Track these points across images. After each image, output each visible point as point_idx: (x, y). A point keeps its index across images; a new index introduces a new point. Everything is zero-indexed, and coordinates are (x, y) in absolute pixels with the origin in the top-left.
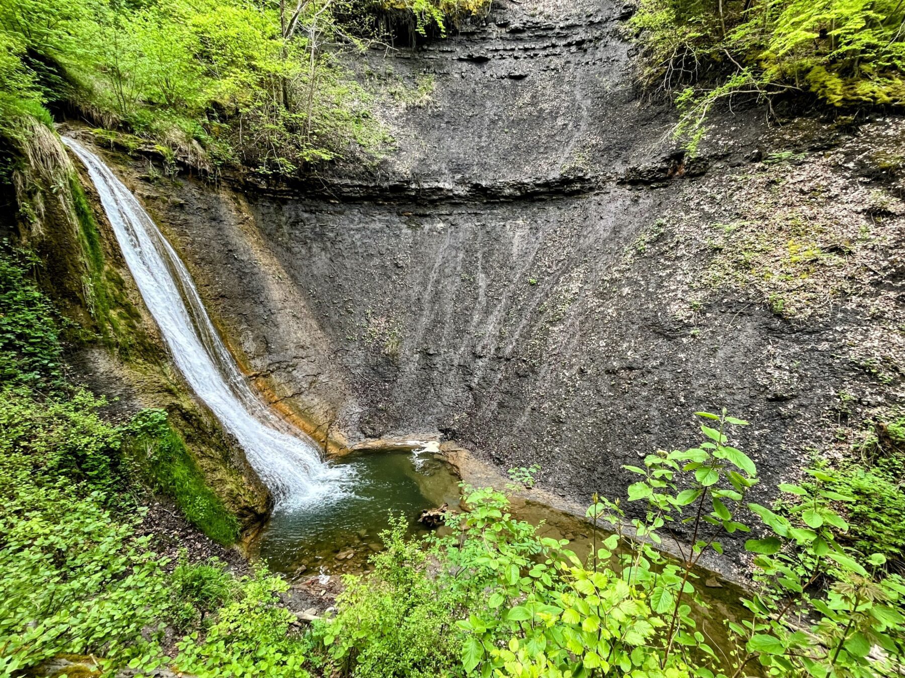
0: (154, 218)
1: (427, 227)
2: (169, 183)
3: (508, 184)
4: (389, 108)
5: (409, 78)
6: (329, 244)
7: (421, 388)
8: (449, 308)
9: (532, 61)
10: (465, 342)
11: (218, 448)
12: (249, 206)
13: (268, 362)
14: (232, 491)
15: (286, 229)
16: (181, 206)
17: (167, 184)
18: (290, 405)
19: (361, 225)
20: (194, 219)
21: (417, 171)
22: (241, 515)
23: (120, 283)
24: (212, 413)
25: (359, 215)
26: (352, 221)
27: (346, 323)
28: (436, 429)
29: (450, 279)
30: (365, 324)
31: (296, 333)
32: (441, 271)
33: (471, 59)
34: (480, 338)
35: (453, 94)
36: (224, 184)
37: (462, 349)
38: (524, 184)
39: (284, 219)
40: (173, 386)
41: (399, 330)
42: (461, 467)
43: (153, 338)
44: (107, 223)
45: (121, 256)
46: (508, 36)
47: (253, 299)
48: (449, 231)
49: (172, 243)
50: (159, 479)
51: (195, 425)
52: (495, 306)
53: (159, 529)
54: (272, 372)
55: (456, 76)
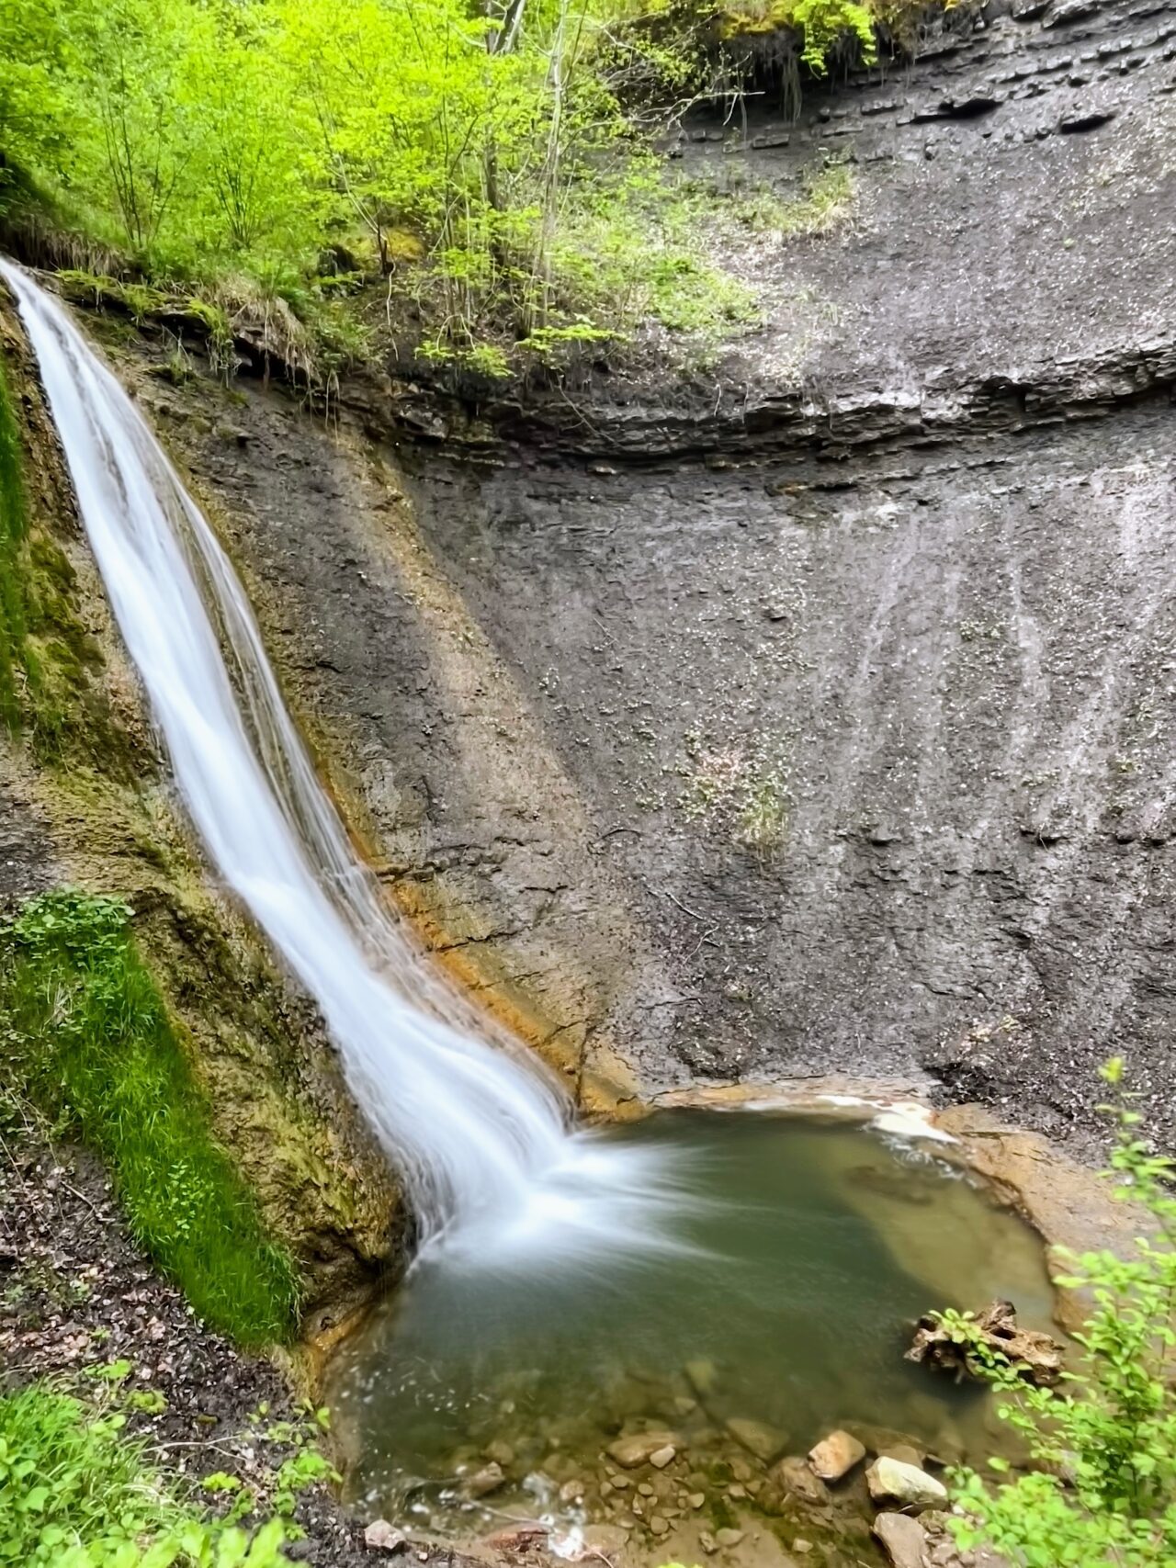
0: (176, 459)
1: (849, 516)
2: (218, 391)
3: (1091, 365)
4: (739, 249)
5: (786, 182)
6: (591, 573)
7: (857, 941)
8: (930, 716)
9: (1124, 80)
10: (993, 805)
11: (266, 1035)
12: (403, 478)
13: (431, 843)
14: (291, 1168)
15: (488, 538)
16: (242, 442)
17: (211, 394)
18: (482, 962)
19: (673, 527)
20: (271, 480)
21: (818, 371)
22: (314, 1254)
23: (64, 575)
24: (263, 933)
25: (668, 501)
26: (649, 518)
27: (634, 764)
28: (914, 1067)
29: (926, 640)
30: (685, 764)
31: (503, 777)
32: (898, 618)
33: (950, 113)
34: (1041, 789)
35: (905, 195)
36: (346, 417)
37: (984, 824)
38: (1143, 355)
39: (483, 513)
40: (162, 847)
41: (783, 780)
42: (1026, 1188)
43: (129, 718)
44: (48, 427)
45: (76, 513)
46: (1049, 37)
47: (400, 682)
48: (915, 519)
49: (210, 515)
50: (75, 1092)
51: (209, 959)
52: (1083, 696)
53: (43, 1250)
54: (439, 870)
55: (910, 157)
